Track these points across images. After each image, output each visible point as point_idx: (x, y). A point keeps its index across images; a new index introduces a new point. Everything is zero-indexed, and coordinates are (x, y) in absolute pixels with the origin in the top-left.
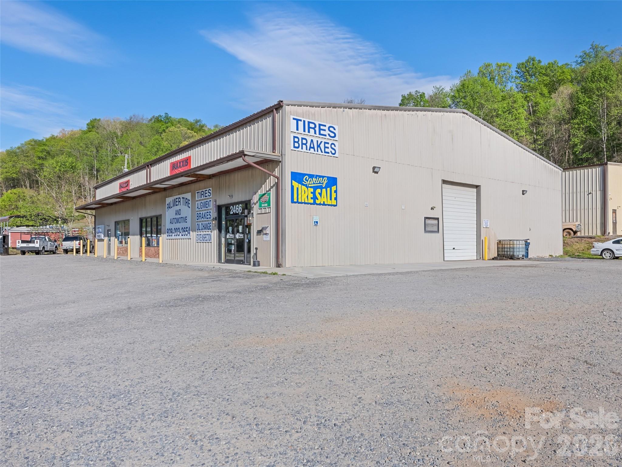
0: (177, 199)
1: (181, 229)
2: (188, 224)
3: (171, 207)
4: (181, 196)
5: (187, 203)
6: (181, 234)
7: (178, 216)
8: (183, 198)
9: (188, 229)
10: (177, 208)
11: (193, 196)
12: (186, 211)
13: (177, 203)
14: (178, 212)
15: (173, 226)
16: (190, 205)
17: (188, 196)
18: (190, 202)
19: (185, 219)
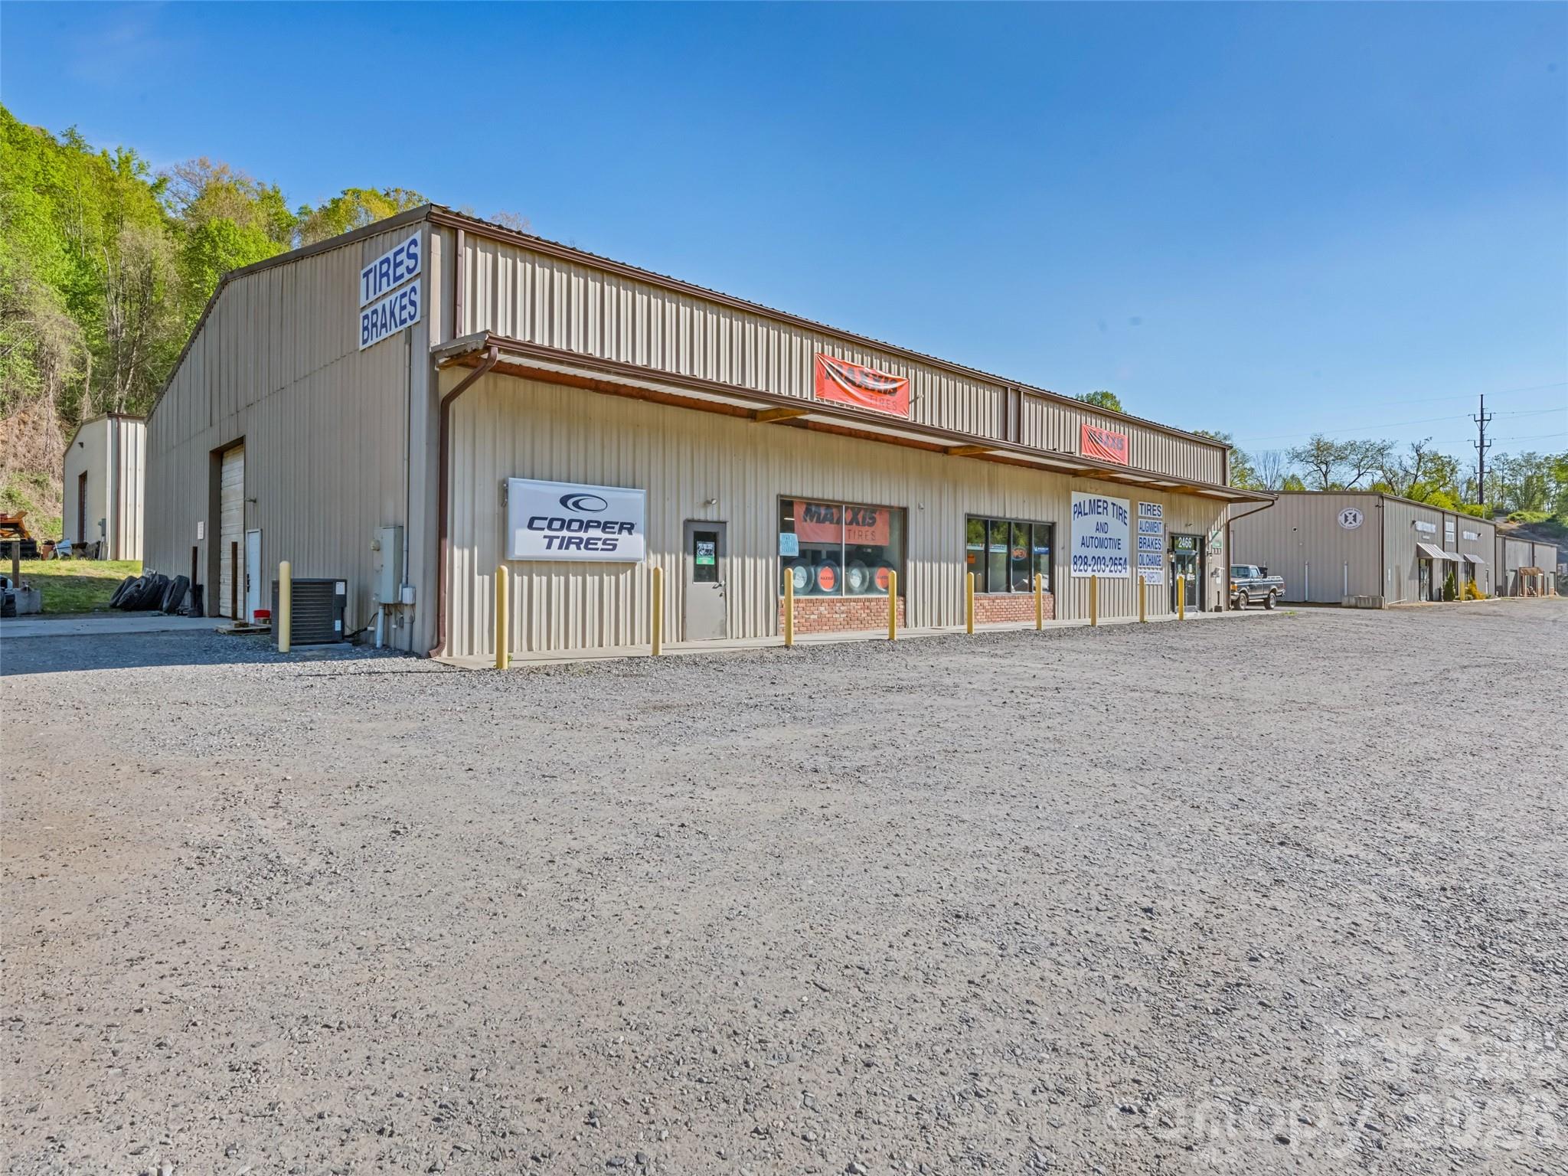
0: (1099, 501)
1: (1107, 559)
2: (1124, 552)
3: (1086, 514)
4: (1110, 500)
5: (1121, 514)
6: (1107, 569)
7: (1102, 535)
8: (1114, 504)
9: (1122, 562)
10: (1102, 519)
11: (1133, 506)
12: (1118, 529)
13: (1100, 510)
14: (1101, 527)
15: (1091, 552)
16: (1127, 521)
17: (1125, 504)
18: (1127, 515)
19: (1117, 543)
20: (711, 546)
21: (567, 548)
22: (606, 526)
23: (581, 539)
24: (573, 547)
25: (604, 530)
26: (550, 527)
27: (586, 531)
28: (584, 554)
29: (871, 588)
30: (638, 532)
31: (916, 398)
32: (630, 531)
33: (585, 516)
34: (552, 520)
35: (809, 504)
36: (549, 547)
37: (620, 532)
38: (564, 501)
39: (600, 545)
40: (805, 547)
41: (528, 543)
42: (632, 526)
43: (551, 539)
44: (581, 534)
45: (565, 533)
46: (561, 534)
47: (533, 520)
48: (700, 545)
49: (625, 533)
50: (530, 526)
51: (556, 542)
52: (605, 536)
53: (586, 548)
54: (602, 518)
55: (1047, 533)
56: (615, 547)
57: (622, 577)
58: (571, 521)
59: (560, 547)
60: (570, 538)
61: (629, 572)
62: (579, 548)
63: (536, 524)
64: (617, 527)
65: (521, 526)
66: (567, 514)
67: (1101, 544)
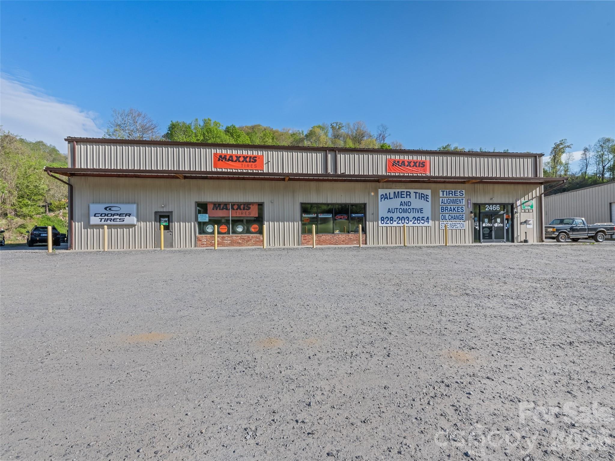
20: (167, 219)
21: (107, 221)
22: (120, 215)
23: (112, 219)
24: (109, 221)
25: (119, 216)
26: (101, 216)
27: (113, 216)
28: (112, 223)
29: (248, 231)
30: (133, 216)
31: (268, 162)
32: (129, 216)
33: (113, 212)
34: (102, 214)
35: (214, 204)
36: (101, 221)
37: (125, 216)
38: (106, 209)
39: (118, 220)
40: (210, 218)
41: (95, 220)
42: (130, 214)
43: (101, 219)
44: (112, 217)
45: (106, 217)
46: (105, 218)
47: (95, 214)
48: (162, 219)
49: (127, 217)
50: (95, 216)
51: (103, 220)
52: (120, 218)
53: (113, 221)
54: (119, 212)
55: (362, 208)
56: (123, 221)
57: (131, 229)
58: (108, 214)
59: (105, 221)
60: (108, 219)
61: (134, 228)
62: (111, 221)
63: (97, 215)
64: (124, 215)
65: (92, 216)
66: (107, 212)
67: (405, 211)
